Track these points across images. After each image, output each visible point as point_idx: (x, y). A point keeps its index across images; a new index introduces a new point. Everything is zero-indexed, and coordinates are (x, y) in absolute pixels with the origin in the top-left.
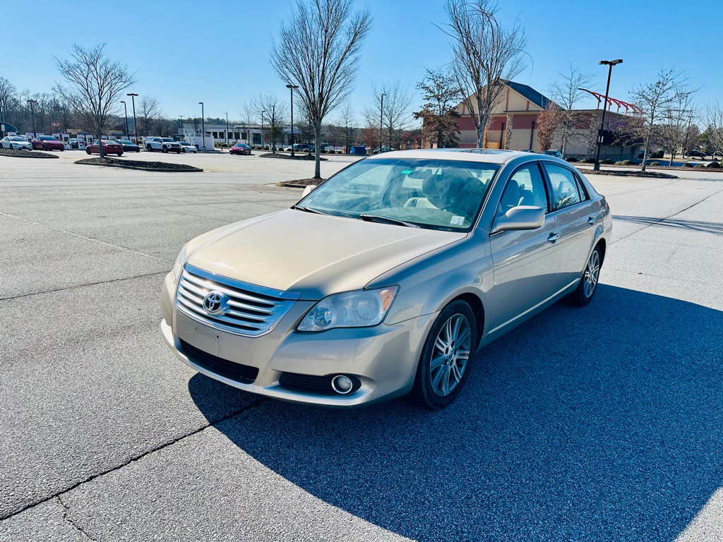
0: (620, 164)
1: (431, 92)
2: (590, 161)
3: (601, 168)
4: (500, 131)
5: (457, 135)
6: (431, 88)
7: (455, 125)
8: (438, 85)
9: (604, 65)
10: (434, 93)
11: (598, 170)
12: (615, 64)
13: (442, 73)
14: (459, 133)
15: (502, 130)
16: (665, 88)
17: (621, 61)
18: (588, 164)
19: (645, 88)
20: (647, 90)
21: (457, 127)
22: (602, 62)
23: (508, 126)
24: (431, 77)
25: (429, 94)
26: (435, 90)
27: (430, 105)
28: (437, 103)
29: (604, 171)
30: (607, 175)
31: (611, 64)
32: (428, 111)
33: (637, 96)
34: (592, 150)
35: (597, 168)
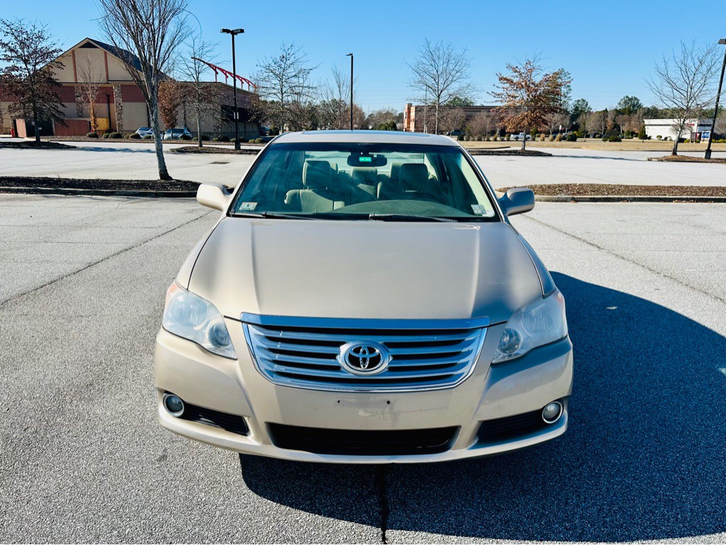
0: (254, 143)
1: (12, 50)
2: (225, 139)
3: (242, 147)
4: (106, 105)
5: (61, 108)
6: (10, 45)
7: (56, 96)
8: (21, 42)
9: (225, 34)
10: (16, 52)
11: (239, 149)
12: (236, 34)
13: (24, 27)
14: (63, 106)
15: (109, 103)
16: (288, 63)
17: (242, 31)
18: (223, 143)
19: (271, 62)
20: (273, 64)
21: (58, 98)
22: (224, 31)
23: (117, 98)
24: (9, 31)
25: (9, 53)
26: (18, 47)
27: (14, 68)
28: (24, 66)
29: (247, 150)
30: (250, 154)
31: (233, 33)
32: (12, 77)
33: (264, 69)
34: (218, 127)
35: (238, 147)
